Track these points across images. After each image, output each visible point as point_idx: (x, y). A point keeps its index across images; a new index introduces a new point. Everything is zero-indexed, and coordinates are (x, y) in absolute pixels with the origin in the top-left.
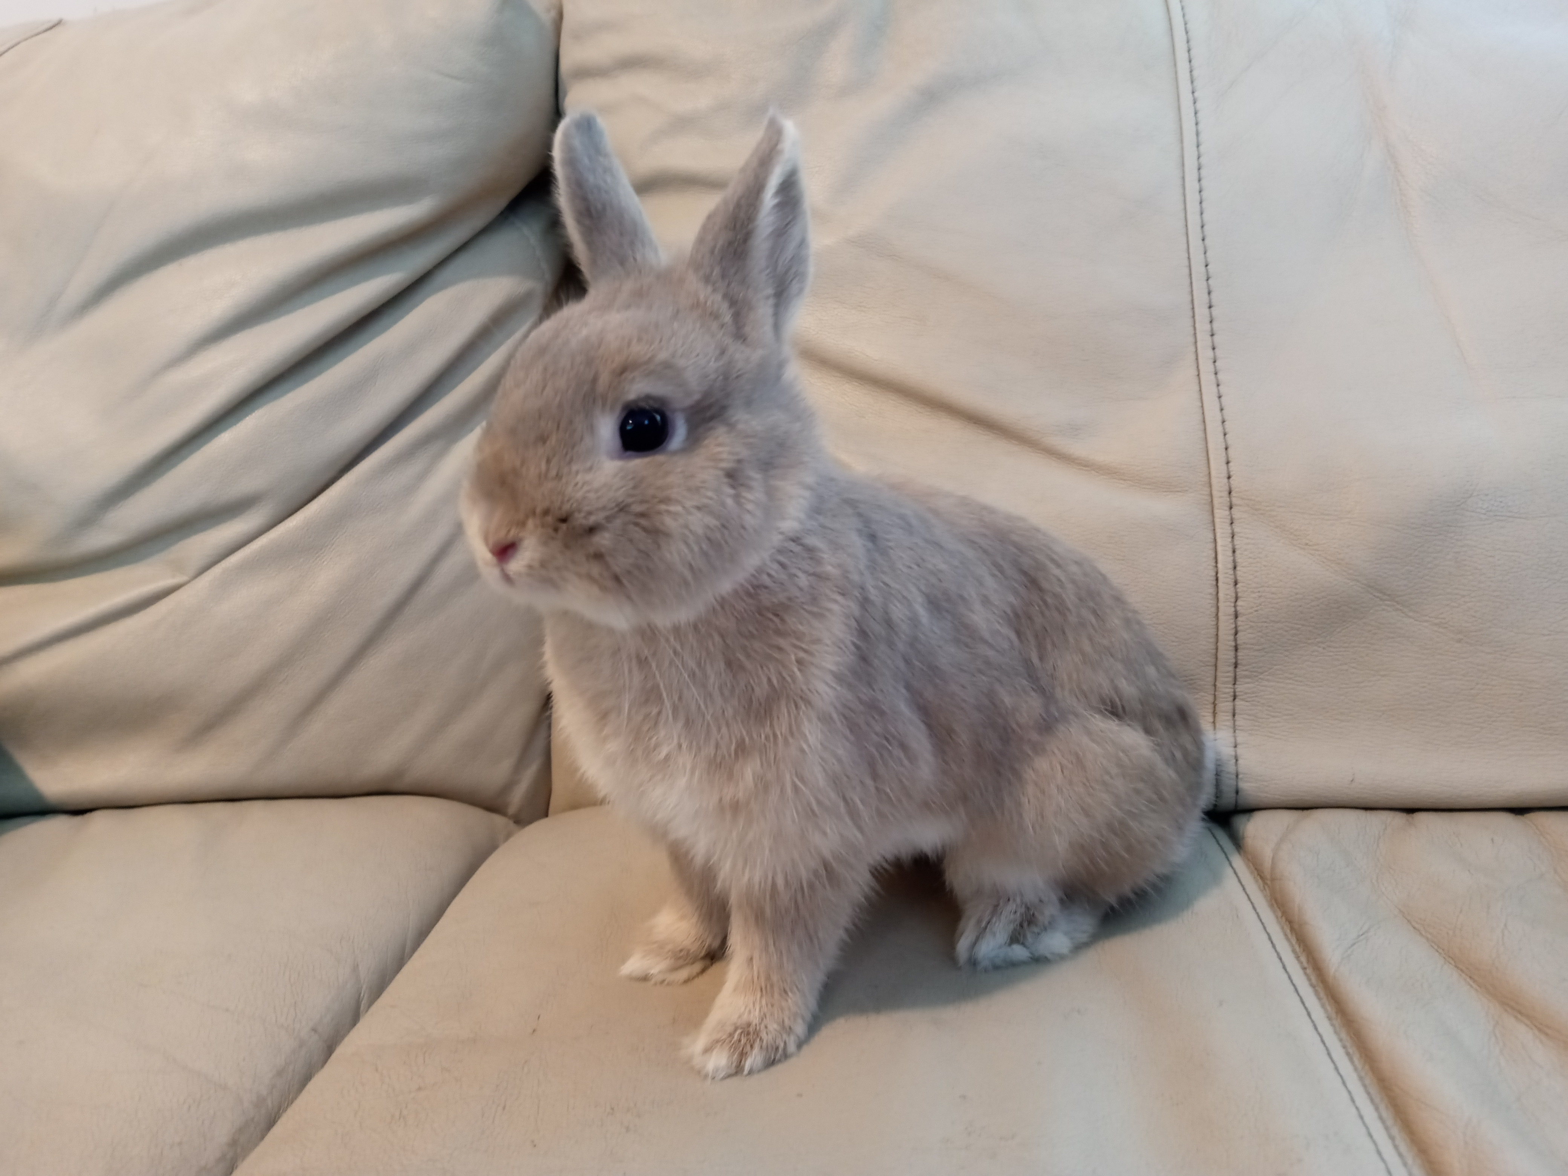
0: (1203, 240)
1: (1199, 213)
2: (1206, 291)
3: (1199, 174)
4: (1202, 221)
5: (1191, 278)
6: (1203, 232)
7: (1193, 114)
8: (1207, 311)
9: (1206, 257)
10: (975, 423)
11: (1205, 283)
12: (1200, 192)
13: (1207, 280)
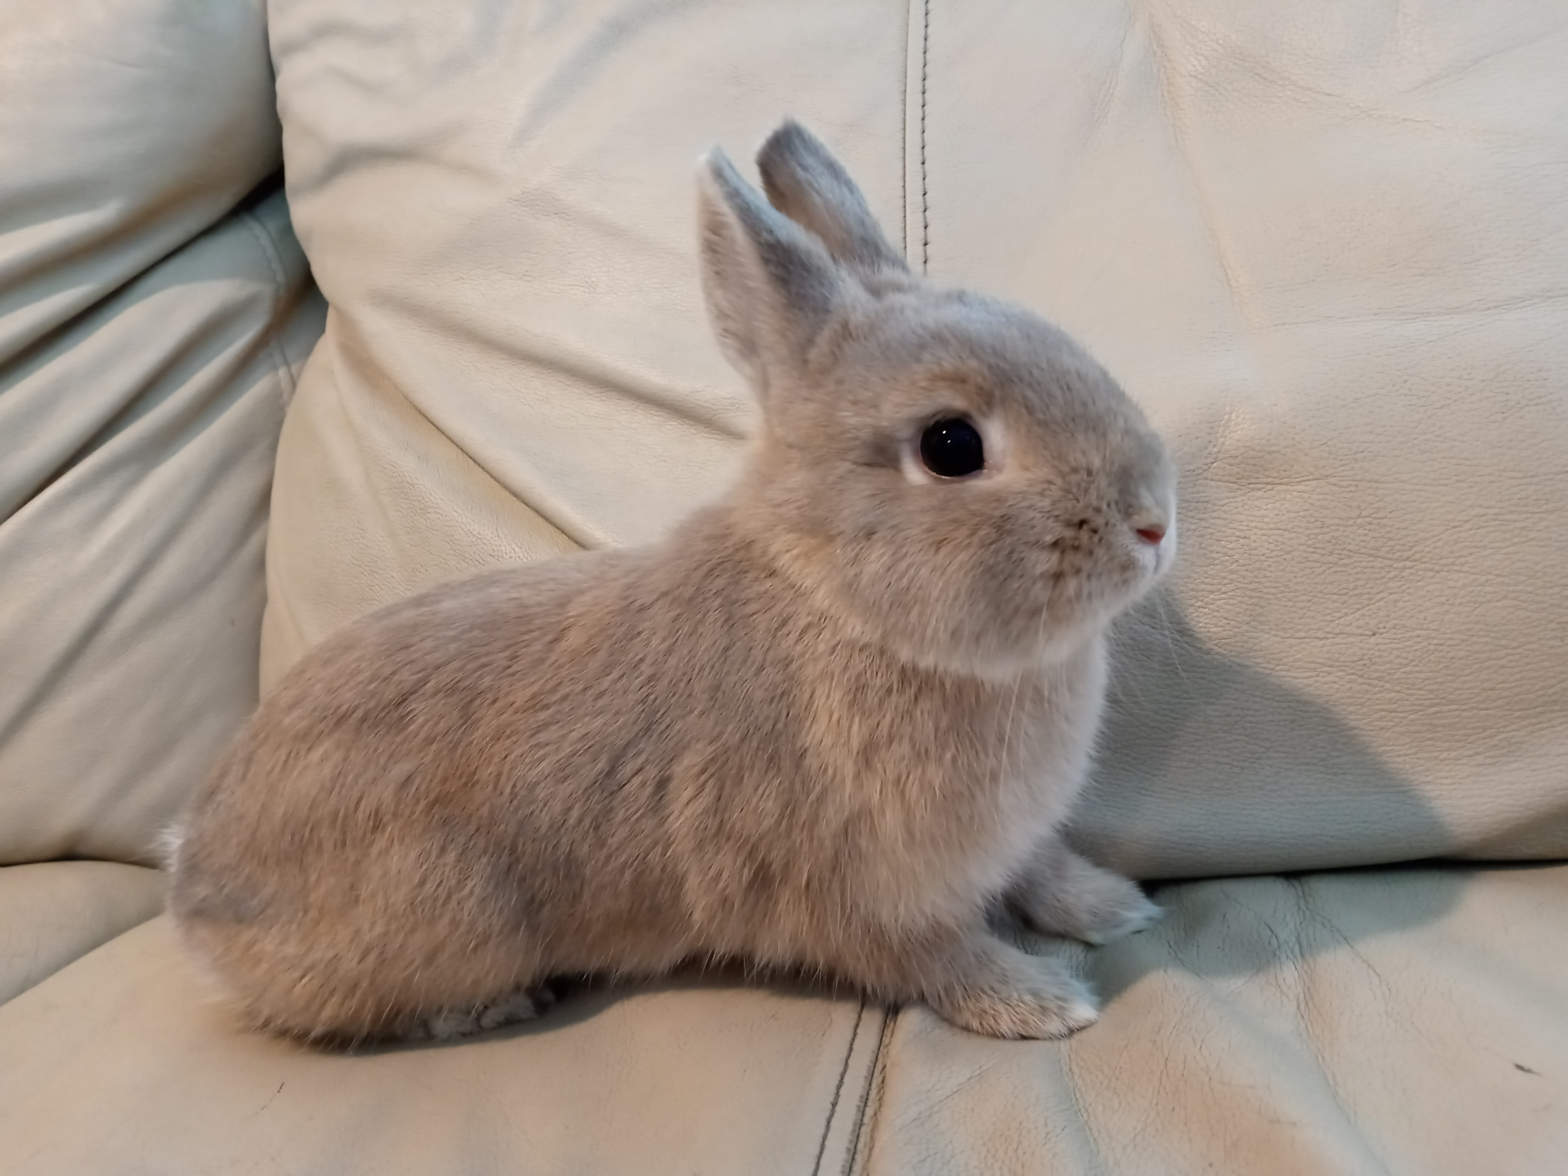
0: (923, 163)
1: (920, 132)
2: (922, 225)
3: (924, 86)
4: (923, 141)
5: (905, 211)
6: (923, 154)
7: (923, 15)
8: (920, 248)
9: (924, 184)
10: (646, 403)
11: (921, 215)
12: (923, 106)
13: (925, 211)
